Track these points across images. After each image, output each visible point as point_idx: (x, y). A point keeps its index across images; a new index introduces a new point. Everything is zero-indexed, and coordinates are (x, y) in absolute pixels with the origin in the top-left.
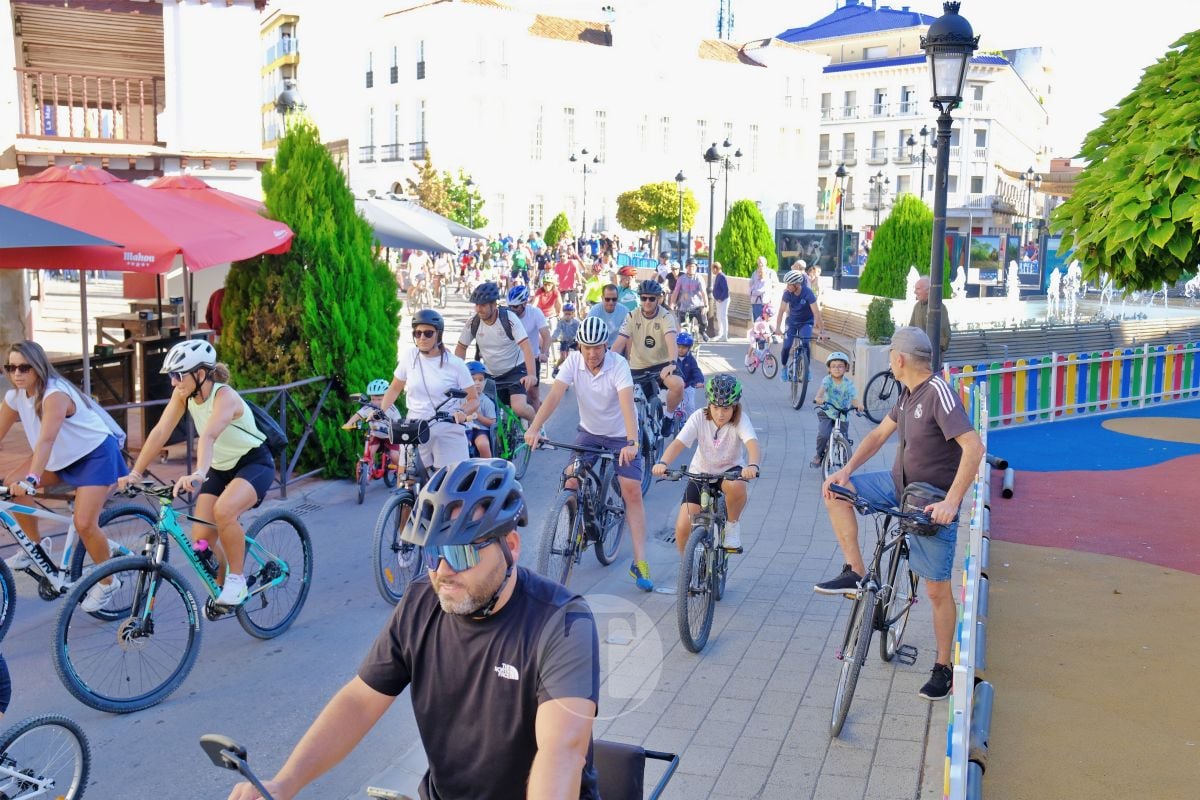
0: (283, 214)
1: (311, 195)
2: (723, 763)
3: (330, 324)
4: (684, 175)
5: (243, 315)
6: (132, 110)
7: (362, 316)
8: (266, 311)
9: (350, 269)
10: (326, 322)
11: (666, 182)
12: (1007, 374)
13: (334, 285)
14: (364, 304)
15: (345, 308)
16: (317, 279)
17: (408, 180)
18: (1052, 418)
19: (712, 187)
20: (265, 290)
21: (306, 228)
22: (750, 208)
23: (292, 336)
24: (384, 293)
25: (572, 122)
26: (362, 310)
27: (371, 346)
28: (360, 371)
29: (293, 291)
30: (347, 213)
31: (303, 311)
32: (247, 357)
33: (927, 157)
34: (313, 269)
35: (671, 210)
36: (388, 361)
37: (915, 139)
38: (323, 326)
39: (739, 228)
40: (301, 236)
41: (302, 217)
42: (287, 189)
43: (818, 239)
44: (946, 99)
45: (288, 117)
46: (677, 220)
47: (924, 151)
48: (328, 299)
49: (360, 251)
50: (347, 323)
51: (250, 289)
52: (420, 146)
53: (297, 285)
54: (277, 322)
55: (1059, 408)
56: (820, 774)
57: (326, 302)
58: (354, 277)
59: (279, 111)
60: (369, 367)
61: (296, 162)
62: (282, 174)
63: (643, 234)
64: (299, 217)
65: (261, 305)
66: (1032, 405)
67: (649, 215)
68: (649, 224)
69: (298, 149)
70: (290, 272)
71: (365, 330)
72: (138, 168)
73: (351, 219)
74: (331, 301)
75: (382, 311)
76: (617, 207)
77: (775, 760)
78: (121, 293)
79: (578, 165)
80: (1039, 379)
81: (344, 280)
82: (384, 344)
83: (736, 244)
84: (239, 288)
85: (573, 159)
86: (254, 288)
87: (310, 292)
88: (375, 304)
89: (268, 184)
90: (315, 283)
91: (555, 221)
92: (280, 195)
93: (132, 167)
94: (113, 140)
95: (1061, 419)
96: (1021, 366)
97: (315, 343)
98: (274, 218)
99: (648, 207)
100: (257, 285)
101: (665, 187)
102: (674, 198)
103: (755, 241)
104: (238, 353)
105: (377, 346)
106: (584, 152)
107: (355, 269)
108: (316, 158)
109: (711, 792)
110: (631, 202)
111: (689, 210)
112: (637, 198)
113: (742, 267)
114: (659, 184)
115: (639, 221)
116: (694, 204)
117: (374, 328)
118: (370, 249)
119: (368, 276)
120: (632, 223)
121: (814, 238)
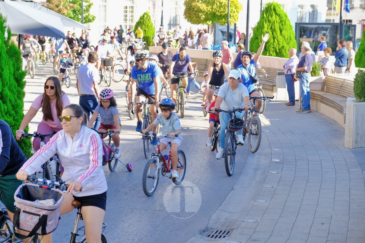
22: (277, 8)
24: (14, 65)
27: (4, 102)
35: (222, 9)
36: (16, 113)
39: (269, 22)
43: (326, 30)
46: (226, 16)
60: (3, 116)
63: (205, 27)
67: (207, 13)
68: (206, 20)
75: (12, 77)
76: (183, 8)
82: (13, 100)
88: (7, 73)
91: (142, 18)
99: (205, 8)
105: (8, 102)
110: (194, 4)
111: (234, 10)
113: (271, 49)
115: (200, 18)
116: (238, 5)
117: (6, 89)
118: (4, 34)
119: (2, 53)
120: (195, 19)
121: (323, 29)
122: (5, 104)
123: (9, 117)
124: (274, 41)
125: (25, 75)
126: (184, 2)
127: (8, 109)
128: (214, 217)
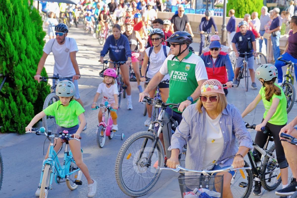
3: (5, 44)
7: (23, 41)
9: (16, 13)
13: (6, 22)
14: (24, 33)
15: (13, 36)
24: (36, 27)
26: (23, 37)
27: (28, 57)
28: (22, 71)
48: (3, 30)
49: (22, 2)
50: (14, 44)
58: (18, 17)
60: (28, 69)
71: (25, 48)
74: (5, 31)
75: (35, 37)
81: (13, 20)
82: (36, 56)
88: (31, 33)
105: (32, 58)
107: (19, 13)
113: (243, 12)
117: (30, 47)
119: (26, 17)
122: (29, 59)
123: (32, 69)
124: (246, 6)
125: (45, 35)
127: (31, 64)
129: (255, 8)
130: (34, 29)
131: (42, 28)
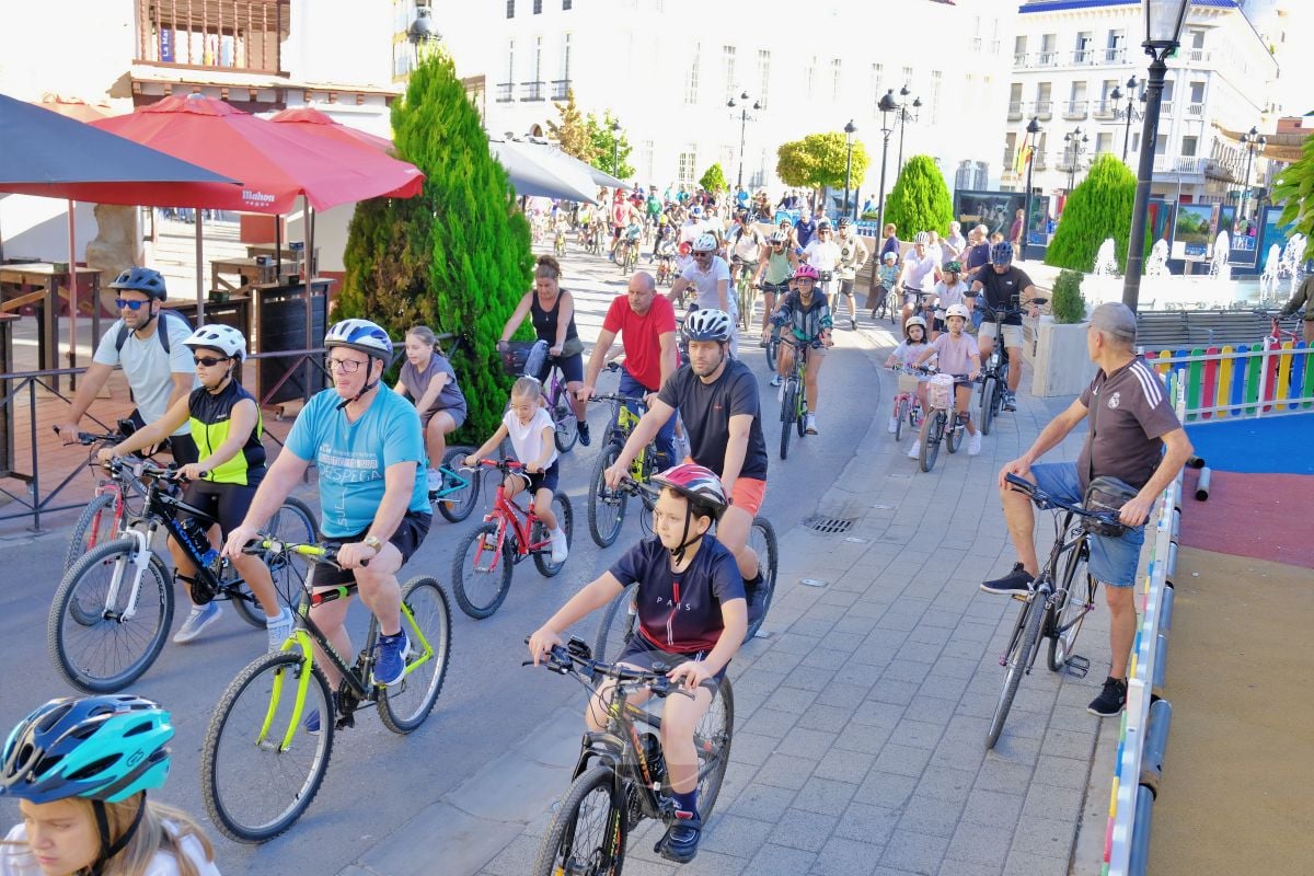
0: (413, 155)
1: (445, 134)
2: (866, 770)
3: (460, 276)
4: (855, 125)
5: (367, 264)
6: (254, 36)
7: (494, 269)
8: (392, 260)
9: (483, 218)
10: (455, 274)
11: (834, 132)
12: (1209, 361)
13: (465, 234)
14: (497, 256)
15: (476, 261)
16: (447, 227)
17: (549, 122)
18: (1259, 414)
19: (886, 140)
20: (391, 237)
21: (438, 170)
22: (927, 165)
23: (418, 288)
24: (518, 244)
25: (731, 62)
26: (494, 263)
27: (502, 304)
28: (490, 329)
29: (421, 239)
30: (481, 155)
31: (432, 261)
32: (370, 310)
33: (1133, 113)
34: (442, 216)
35: (838, 164)
37: (1121, 92)
38: (452, 279)
39: (913, 187)
40: (432, 179)
41: (434, 158)
42: (418, 127)
43: (1003, 203)
44: (1160, 44)
45: (421, 47)
46: (845, 176)
47: (1130, 105)
48: (458, 249)
49: (495, 197)
50: (478, 276)
51: (375, 237)
52: (563, 84)
53: (425, 233)
54: (403, 273)
55: (1268, 403)
56: (972, 788)
57: (456, 253)
58: (486, 226)
59: (412, 41)
61: (429, 99)
62: (413, 110)
63: (811, 190)
64: (430, 159)
65: (387, 254)
66: (1237, 398)
67: (814, 170)
68: (812, 180)
69: (433, 84)
70: (418, 219)
71: (497, 285)
72: (259, 99)
73: (485, 161)
74: (461, 252)
75: (515, 264)
76: (775, 160)
77: (924, 770)
78: (238, 237)
79: (736, 110)
80: (1247, 369)
81: (476, 229)
83: (909, 204)
84: (363, 234)
85: (731, 104)
86: (379, 233)
87: (440, 240)
88: (508, 256)
89: (398, 121)
90: (444, 231)
91: (709, 173)
92: (410, 134)
93: (253, 99)
94: (234, 69)
95: (1269, 415)
96: (1227, 353)
97: (442, 297)
98: (404, 159)
99: (812, 161)
100: (382, 232)
101: (833, 137)
102: (842, 151)
103: (931, 202)
104: (360, 305)
105: (509, 303)
106: (744, 96)
107: (487, 217)
108: (452, 94)
109: (851, 800)
110: (794, 154)
111: (858, 165)
112: (800, 150)
114: (826, 135)
115: (803, 176)
116: (865, 158)
117: (506, 282)
118: (505, 195)
119: (502, 226)
120: (794, 177)
121: (998, 201)
124: (919, 218)
126: (777, 150)
128: (826, 498)
129: (936, 224)
130: (515, 247)
131: (530, 246)
